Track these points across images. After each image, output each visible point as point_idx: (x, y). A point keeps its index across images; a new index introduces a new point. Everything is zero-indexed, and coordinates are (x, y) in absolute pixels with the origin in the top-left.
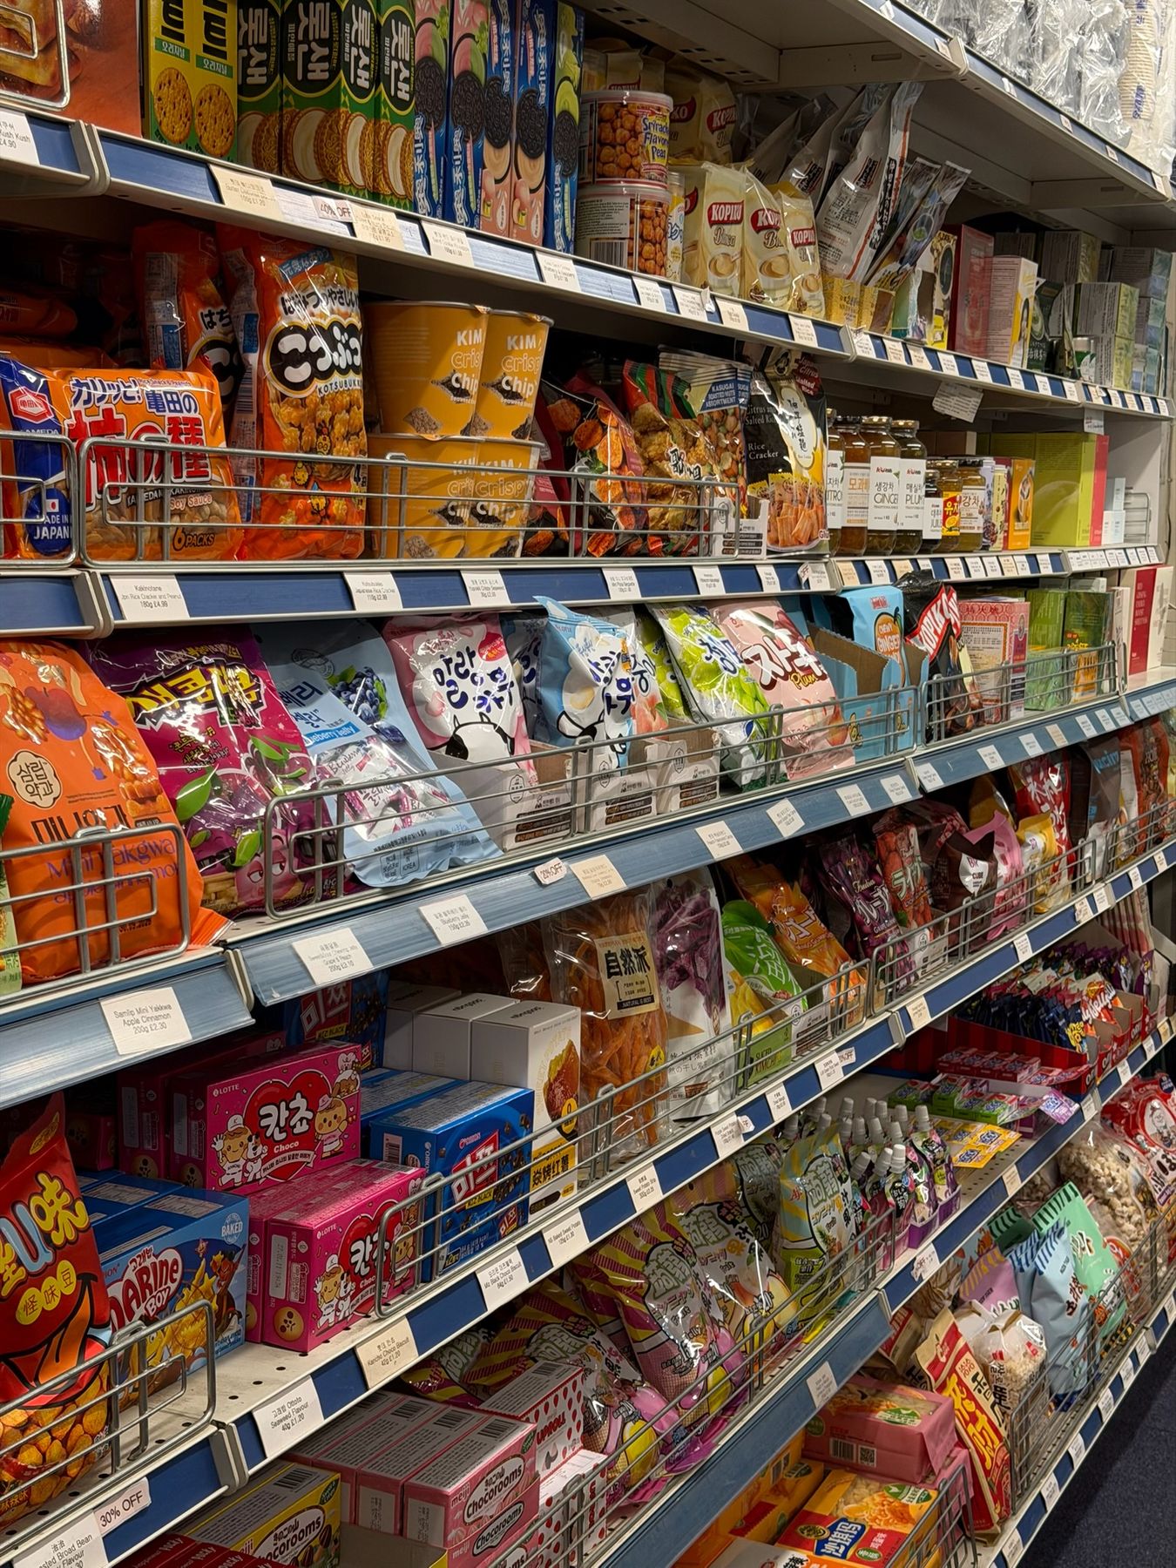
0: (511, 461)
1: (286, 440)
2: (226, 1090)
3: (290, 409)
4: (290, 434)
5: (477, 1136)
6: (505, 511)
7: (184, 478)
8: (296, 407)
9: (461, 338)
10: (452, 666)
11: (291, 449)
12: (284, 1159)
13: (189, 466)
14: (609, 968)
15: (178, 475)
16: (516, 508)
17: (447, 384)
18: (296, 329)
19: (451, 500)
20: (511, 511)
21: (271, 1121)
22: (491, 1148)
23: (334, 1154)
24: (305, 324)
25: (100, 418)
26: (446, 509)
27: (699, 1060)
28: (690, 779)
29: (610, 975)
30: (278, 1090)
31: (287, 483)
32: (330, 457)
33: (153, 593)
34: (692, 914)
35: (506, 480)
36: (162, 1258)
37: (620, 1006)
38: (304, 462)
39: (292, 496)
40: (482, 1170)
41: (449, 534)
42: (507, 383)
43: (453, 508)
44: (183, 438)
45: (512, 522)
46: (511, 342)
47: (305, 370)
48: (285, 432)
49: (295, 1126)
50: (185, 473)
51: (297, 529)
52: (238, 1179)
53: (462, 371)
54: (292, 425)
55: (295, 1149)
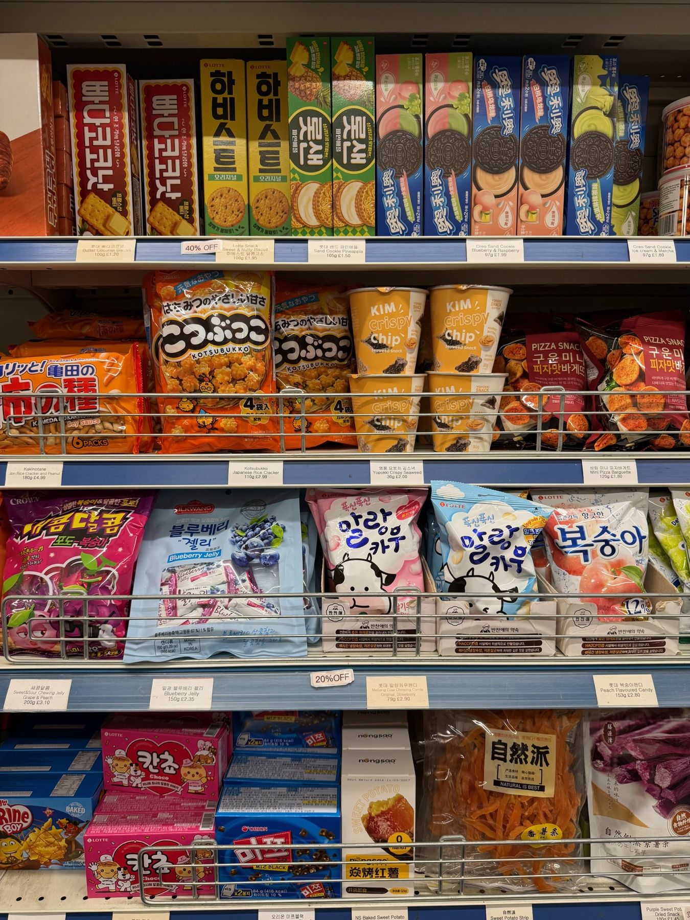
0: (453, 387)
1: (169, 386)
2: (113, 735)
3: (172, 368)
4: (172, 383)
5: (265, 829)
6: (452, 421)
7: (77, 411)
8: (175, 367)
9: (374, 311)
10: (361, 521)
11: (173, 391)
12: (159, 783)
13: (79, 404)
14: (494, 753)
15: (73, 408)
16: (462, 418)
17: (368, 341)
18: (172, 322)
19: (375, 416)
20: (457, 420)
21: (148, 761)
22: (283, 840)
23: (196, 793)
24: (180, 320)
25: (9, 383)
26: (373, 421)
27: (637, 847)
28: (604, 634)
29: (493, 758)
30: (151, 746)
31: (173, 410)
32: (215, 394)
33: (36, 472)
34: (669, 732)
35: (450, 400)
36: (16, 808)
37: (497, 783)
38: (188, 399)
39: (178, 418)
40: (271, 851)
41: (377, 437)
42: (449, 335)
43: (378, 420)
44: (76, 389)
45: (458, 428)
46: (449, 307)
47: (181, 345)
48: (169, 382)
49: (165, 768)
50: (77, 408)
51: (186, 436)
52: (125, 782)
53: (378, 332)
54: (172, 377)
55: (165, 780)
